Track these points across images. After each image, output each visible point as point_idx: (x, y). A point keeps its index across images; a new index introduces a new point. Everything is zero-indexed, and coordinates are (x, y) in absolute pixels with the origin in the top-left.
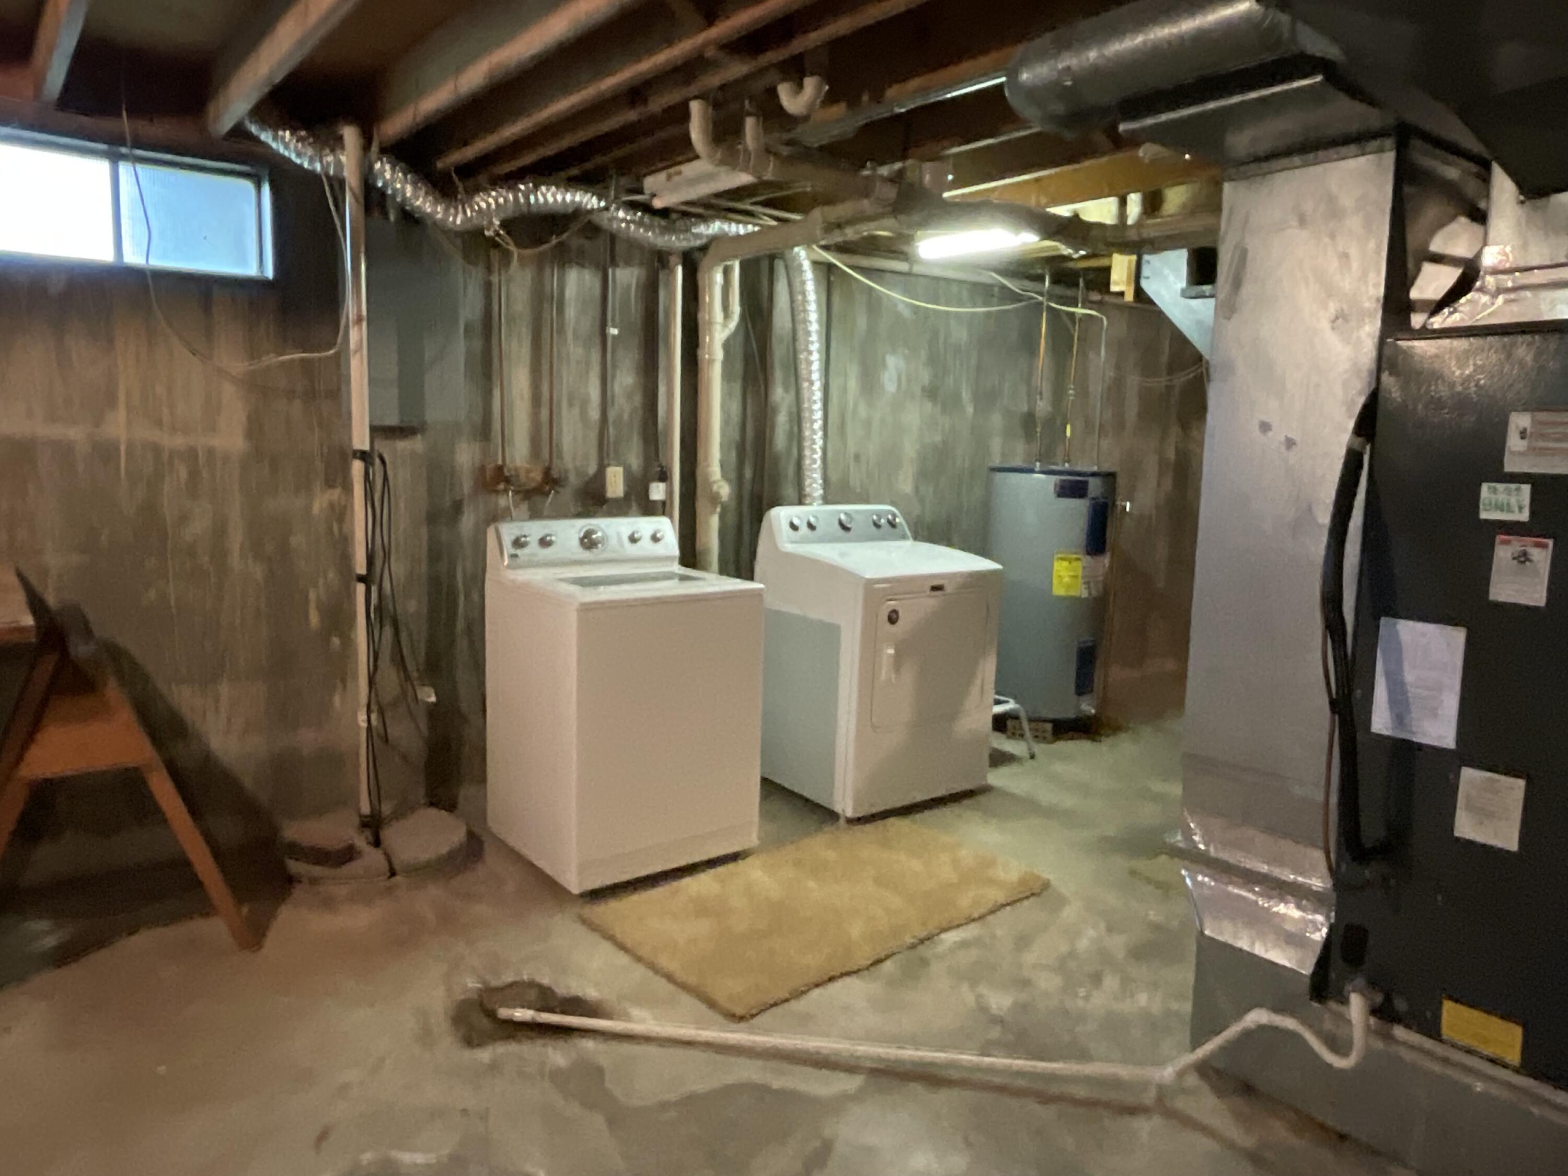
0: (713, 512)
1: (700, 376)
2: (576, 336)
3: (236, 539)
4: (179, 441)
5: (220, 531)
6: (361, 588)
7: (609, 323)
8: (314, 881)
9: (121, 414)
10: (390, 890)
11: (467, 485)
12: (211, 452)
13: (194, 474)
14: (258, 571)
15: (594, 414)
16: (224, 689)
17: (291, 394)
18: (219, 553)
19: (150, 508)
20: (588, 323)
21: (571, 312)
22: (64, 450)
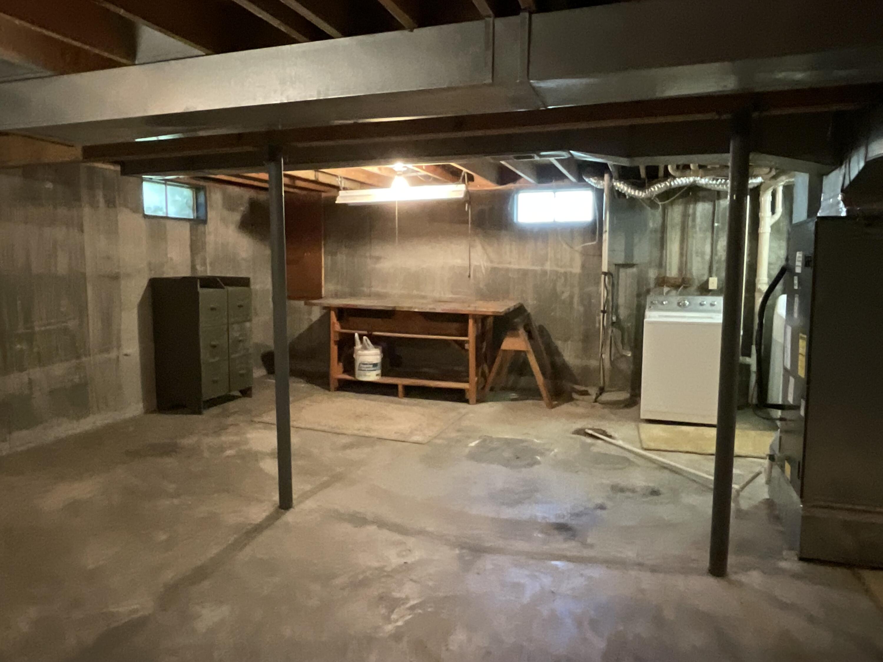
0: (760, 297)
1: (759, 241)
2: (700, 229)
3: (576, 300)
4: (562, 270)
5: (571, 297)
6: (602, 314)
7: (715, 221)
8: (577, 400)
9: (548, 263)
10: (593, 407)
11: (652, 285)
12: (571, 273)
13: (566, 279)
14: (582, 309)
15: (708, 257)
16: (569, 342)
17: (594, 256)
18: (571, 303)
19: (554, 289)
20: (706, 225)
21: (698, 220)
22: (535, 271)
